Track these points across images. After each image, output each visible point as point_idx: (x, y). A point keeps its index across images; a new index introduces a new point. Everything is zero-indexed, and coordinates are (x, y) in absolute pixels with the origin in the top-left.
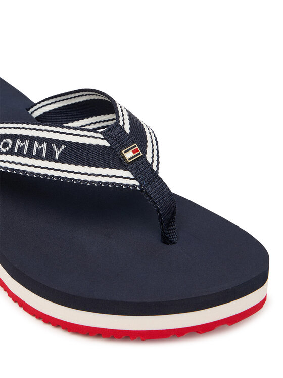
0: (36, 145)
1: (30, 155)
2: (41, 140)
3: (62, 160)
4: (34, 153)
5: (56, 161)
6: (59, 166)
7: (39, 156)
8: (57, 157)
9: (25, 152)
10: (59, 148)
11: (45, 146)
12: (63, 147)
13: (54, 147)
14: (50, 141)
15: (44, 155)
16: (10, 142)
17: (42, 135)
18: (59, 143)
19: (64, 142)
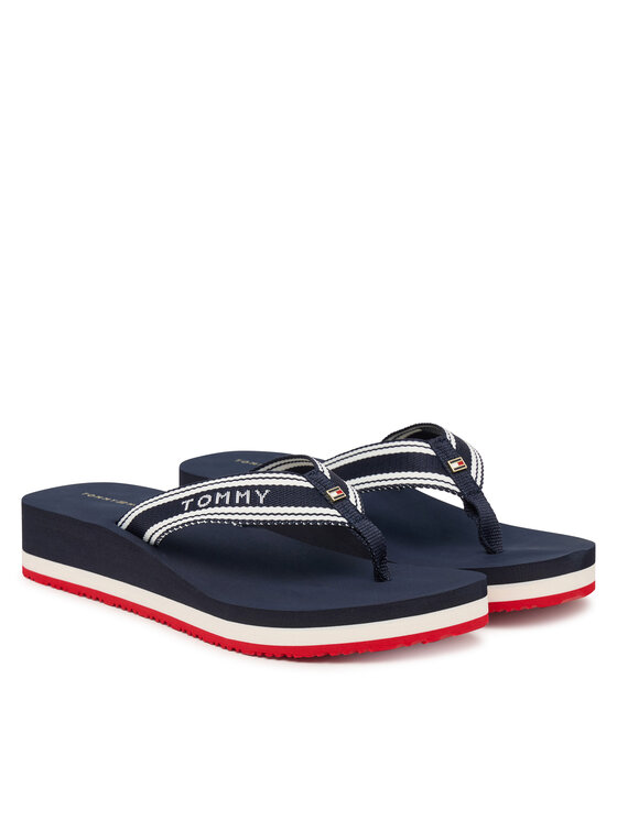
0: (238, 494)
1: (232, 504)
2: (242, 489)
3: (267, 503)
4: (237, 502)
5: (261, 506)
6: (265, 509)
7: (242, 503)
8: (261, 501)
9: (227, 502)
10: (262, 493)
11: (248, 493)
12: (267, 491)
13: (258, 492)
14: (252, 488)
15: (248, 502)
16: (209, 497)
17: (243, 483)
18: (262, 488)
19: (267, 487)
